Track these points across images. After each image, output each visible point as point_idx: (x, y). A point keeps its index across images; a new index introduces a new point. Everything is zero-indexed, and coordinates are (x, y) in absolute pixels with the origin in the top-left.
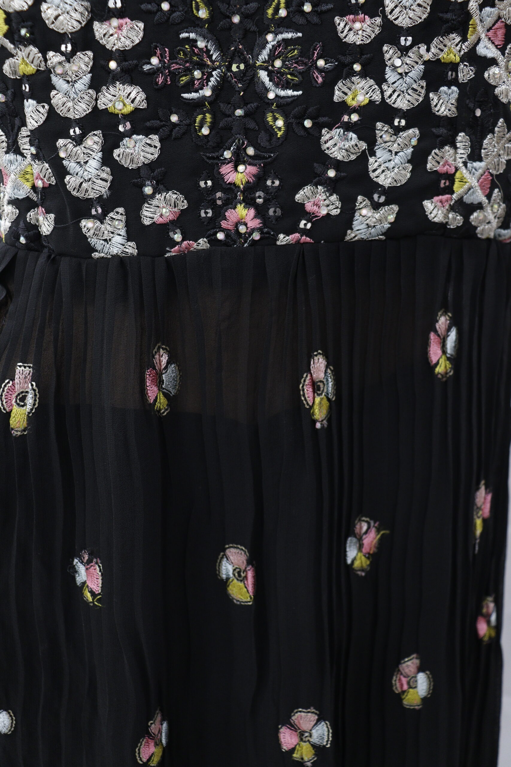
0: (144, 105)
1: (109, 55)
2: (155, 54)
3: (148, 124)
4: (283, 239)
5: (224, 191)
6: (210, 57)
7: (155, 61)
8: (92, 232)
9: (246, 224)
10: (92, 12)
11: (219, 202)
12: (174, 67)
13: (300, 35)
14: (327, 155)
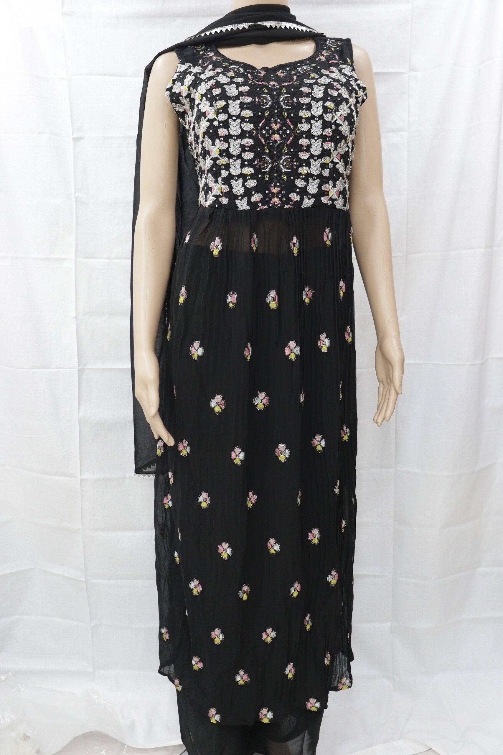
0: (253, 173)
1: (245, 160)
2: (256, 161)
3: (254, 177)
4: (286, 206)
5: (271, 194)
6: (269, 161)
7: (256, 162)
8: (238, 203)
9: (277, 202)
10: (241, 150)
11: (270, 197)
12: (260, 163)
13: (290, 157)
14: (297, 186)
